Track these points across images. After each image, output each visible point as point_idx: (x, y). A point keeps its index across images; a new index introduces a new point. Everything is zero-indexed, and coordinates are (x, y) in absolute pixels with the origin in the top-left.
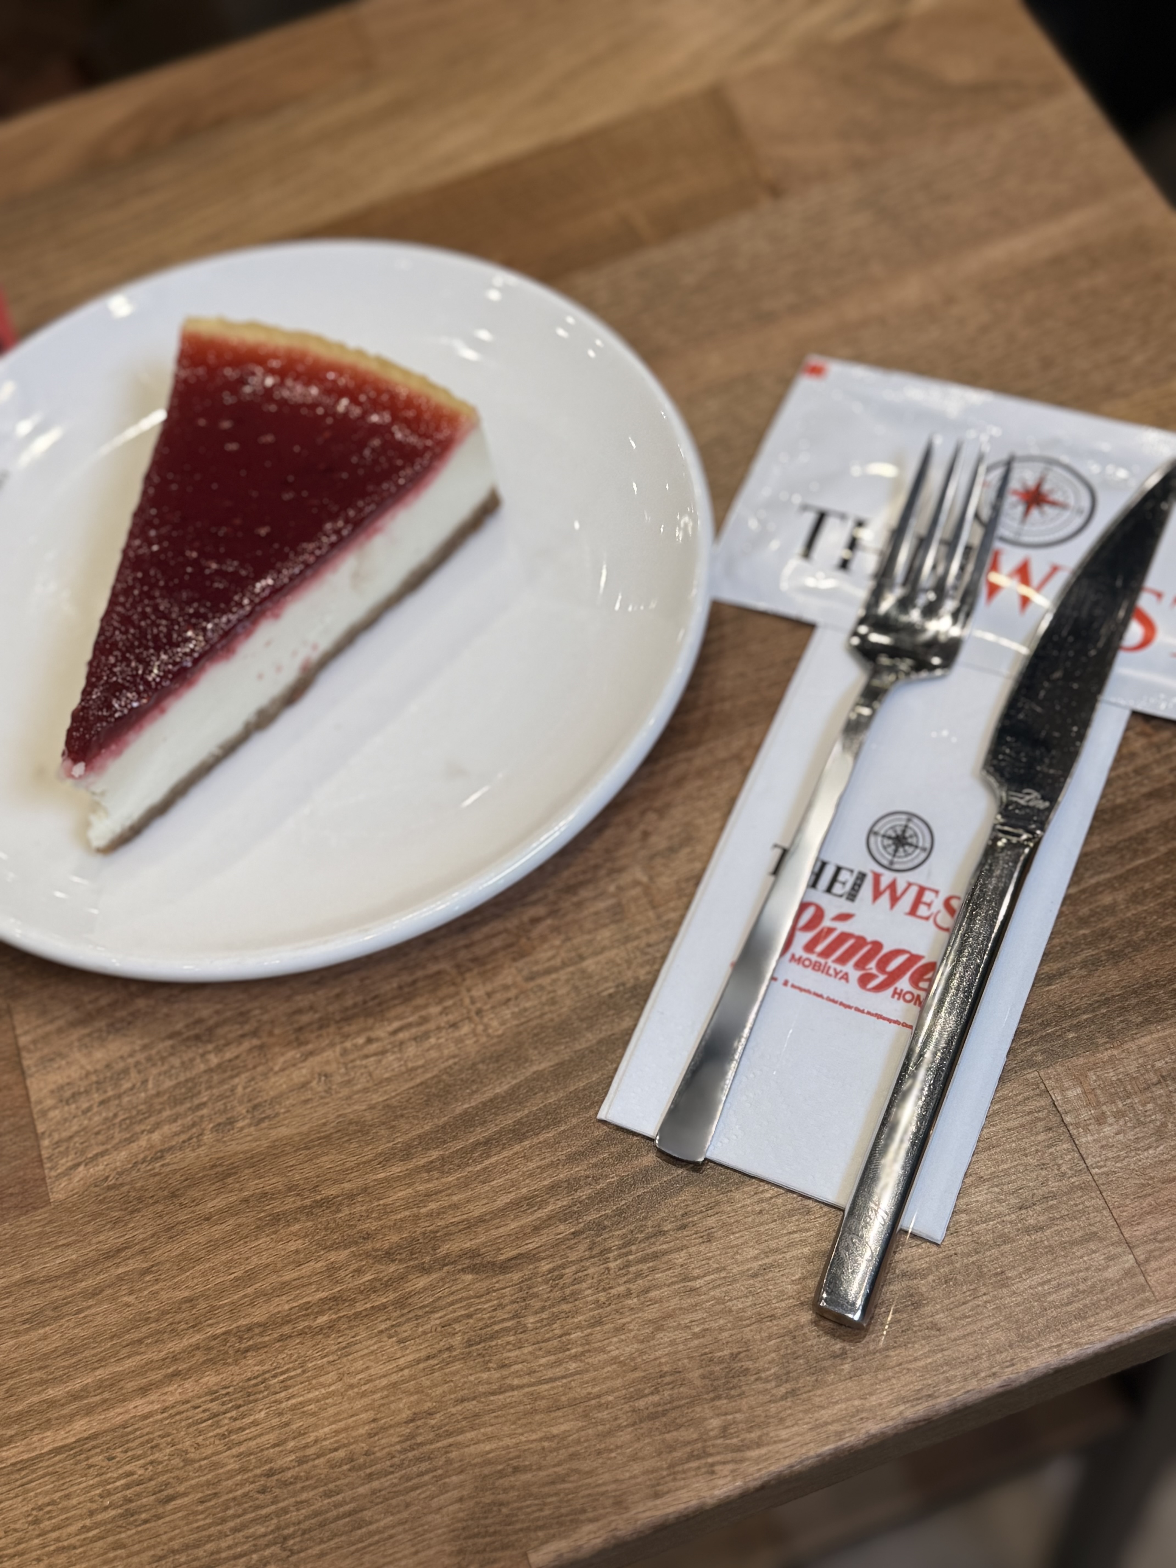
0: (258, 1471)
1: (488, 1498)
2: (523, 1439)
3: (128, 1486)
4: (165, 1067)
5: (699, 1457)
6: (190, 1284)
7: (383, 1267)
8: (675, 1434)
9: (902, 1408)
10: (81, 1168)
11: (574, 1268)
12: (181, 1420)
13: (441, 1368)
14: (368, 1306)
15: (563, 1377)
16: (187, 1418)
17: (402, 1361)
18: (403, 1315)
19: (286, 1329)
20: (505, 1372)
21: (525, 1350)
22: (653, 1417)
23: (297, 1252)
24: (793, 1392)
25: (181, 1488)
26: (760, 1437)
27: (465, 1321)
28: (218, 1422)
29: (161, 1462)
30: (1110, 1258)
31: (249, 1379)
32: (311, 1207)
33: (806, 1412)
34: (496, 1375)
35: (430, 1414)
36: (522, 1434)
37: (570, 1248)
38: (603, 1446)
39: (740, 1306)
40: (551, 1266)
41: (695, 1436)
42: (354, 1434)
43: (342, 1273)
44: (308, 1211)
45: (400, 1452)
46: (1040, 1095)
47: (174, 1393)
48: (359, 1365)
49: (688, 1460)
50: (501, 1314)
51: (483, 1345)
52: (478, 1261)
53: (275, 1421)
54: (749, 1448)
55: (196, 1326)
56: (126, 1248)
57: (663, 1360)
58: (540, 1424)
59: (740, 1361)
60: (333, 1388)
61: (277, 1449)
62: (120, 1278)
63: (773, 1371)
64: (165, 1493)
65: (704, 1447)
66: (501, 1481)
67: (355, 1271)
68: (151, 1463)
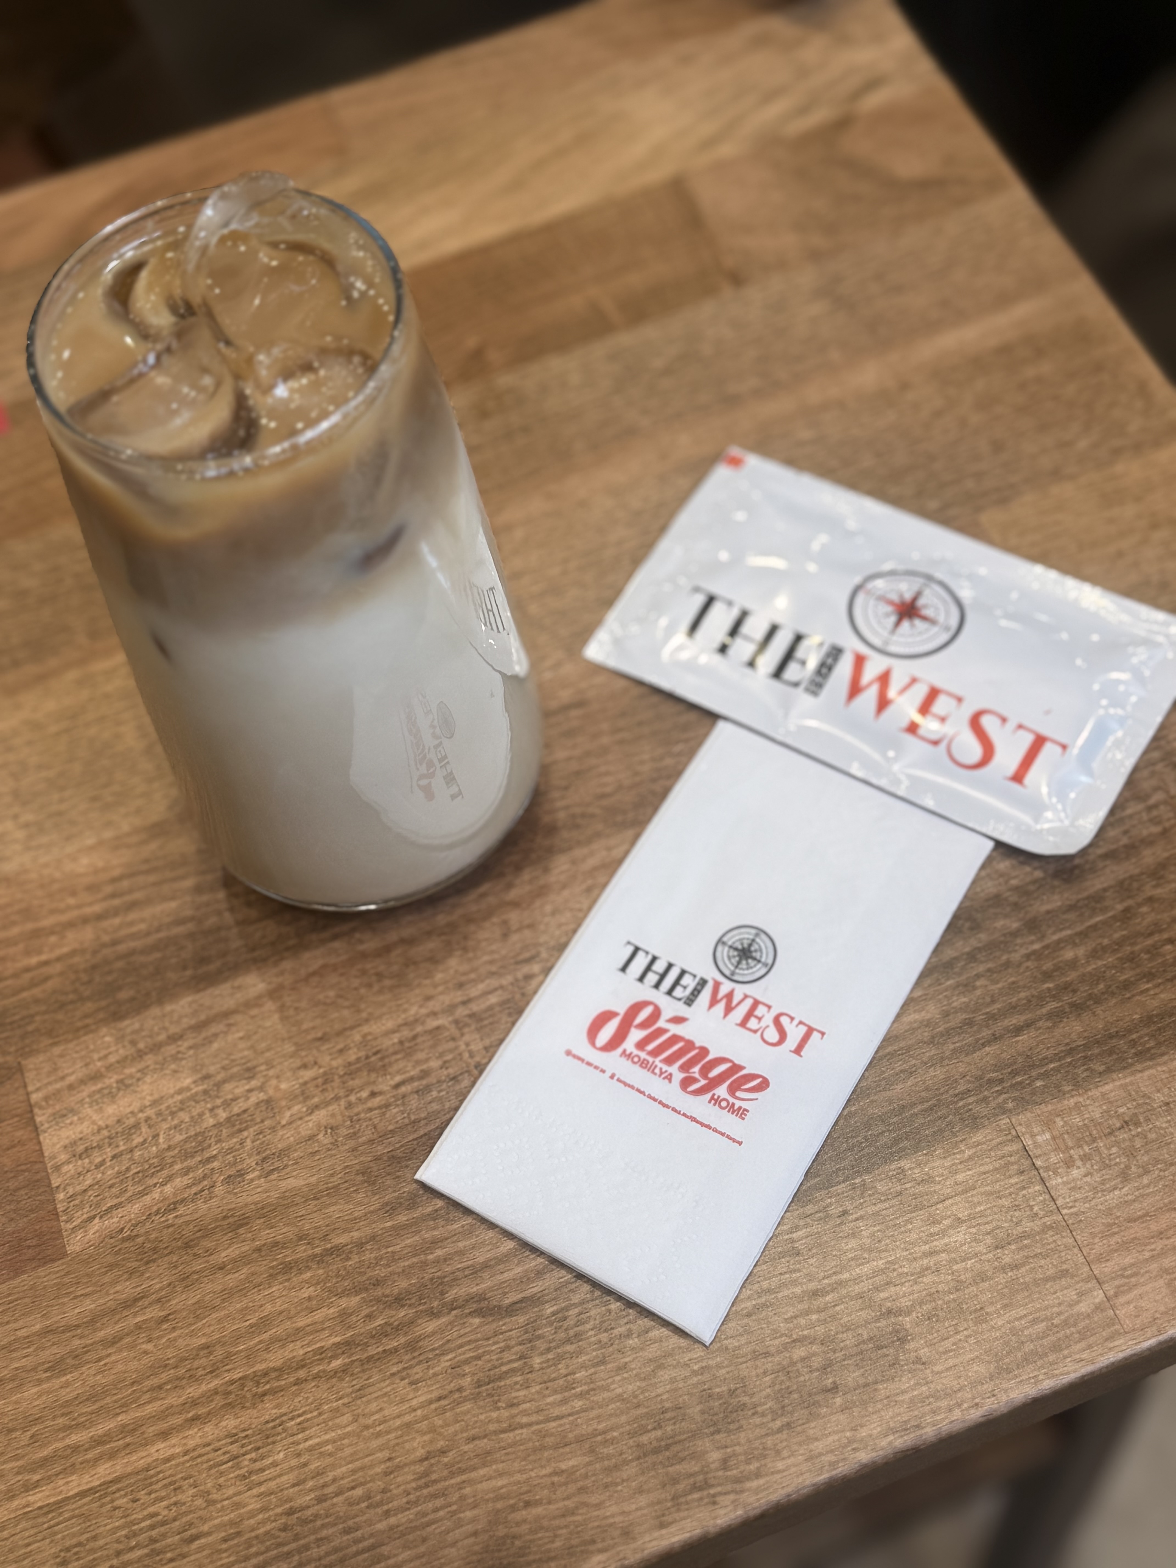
0: (279, 1510)
1: (501, 1531)
2: (533, 1474)
3: (152, 1527)
4: (176, 1122)
5: (701, 1489)
6: (206, 1330)
7: (394, 1313)
8: (677, 1467)
9: (891, 1438)
10: (97, 1220)
11: (577, 1310)
12: (202, 1463)
13: (452, 1409)
14: (380, 1349)
15: (570, 1415)
16: (209, 1460)
17: (414, 1403)
18: (414, 1358)
19: (302, 1374)
20: (515, 1411)
21: (533, 1390)
22: (656, 1451)
23: (310, 1299)
24: (788, 1425)
25: (206, 1528)
26: (758, 1468)
27: (475, 1363)
28: (238, 1463)
29: (184, 1504)
30: (1081, 1294)
31: (267, 1422)
32: (322, 1255)
33: (800, 1444)
34: (505, 1414)
35: (443, 1452)
36: (532, 1470)
37: (571, 1291)
38: (610, 1479)
39: (737, 1344)
40: (555, 1308)
41: (696, 1469)
42: (371, 1472)
43: (354, 1318)
44: (319, 1259)
45: (415, 1489)
46: (1011, 1141)
47: (195, 1437)
48: (373, 1406)
49: (691, 1492)
50: (507, 1356)
51: (491, 1386)
52: (484, 1304)
53: (294, 1462)
54: (748, 1479)
55: (213, 1371)
56: (142, 1297)
57: (665, 1397)
58: (549, 1460)
59: (737, 1396)
60: (349, 1429)
61: (296, 1489)
62: (138, 1327)
63: (767, 1406)
64: (189, 1533)
65: (705, 1479)
66: (513, 1515)
67: (367, 1316)
68: (175, 1504)
